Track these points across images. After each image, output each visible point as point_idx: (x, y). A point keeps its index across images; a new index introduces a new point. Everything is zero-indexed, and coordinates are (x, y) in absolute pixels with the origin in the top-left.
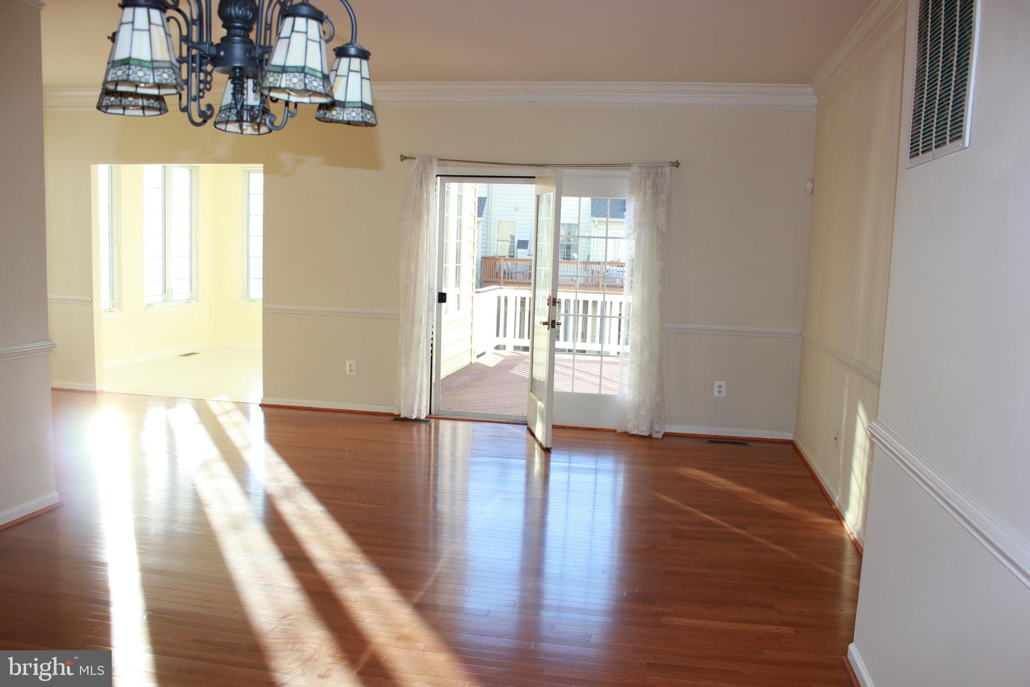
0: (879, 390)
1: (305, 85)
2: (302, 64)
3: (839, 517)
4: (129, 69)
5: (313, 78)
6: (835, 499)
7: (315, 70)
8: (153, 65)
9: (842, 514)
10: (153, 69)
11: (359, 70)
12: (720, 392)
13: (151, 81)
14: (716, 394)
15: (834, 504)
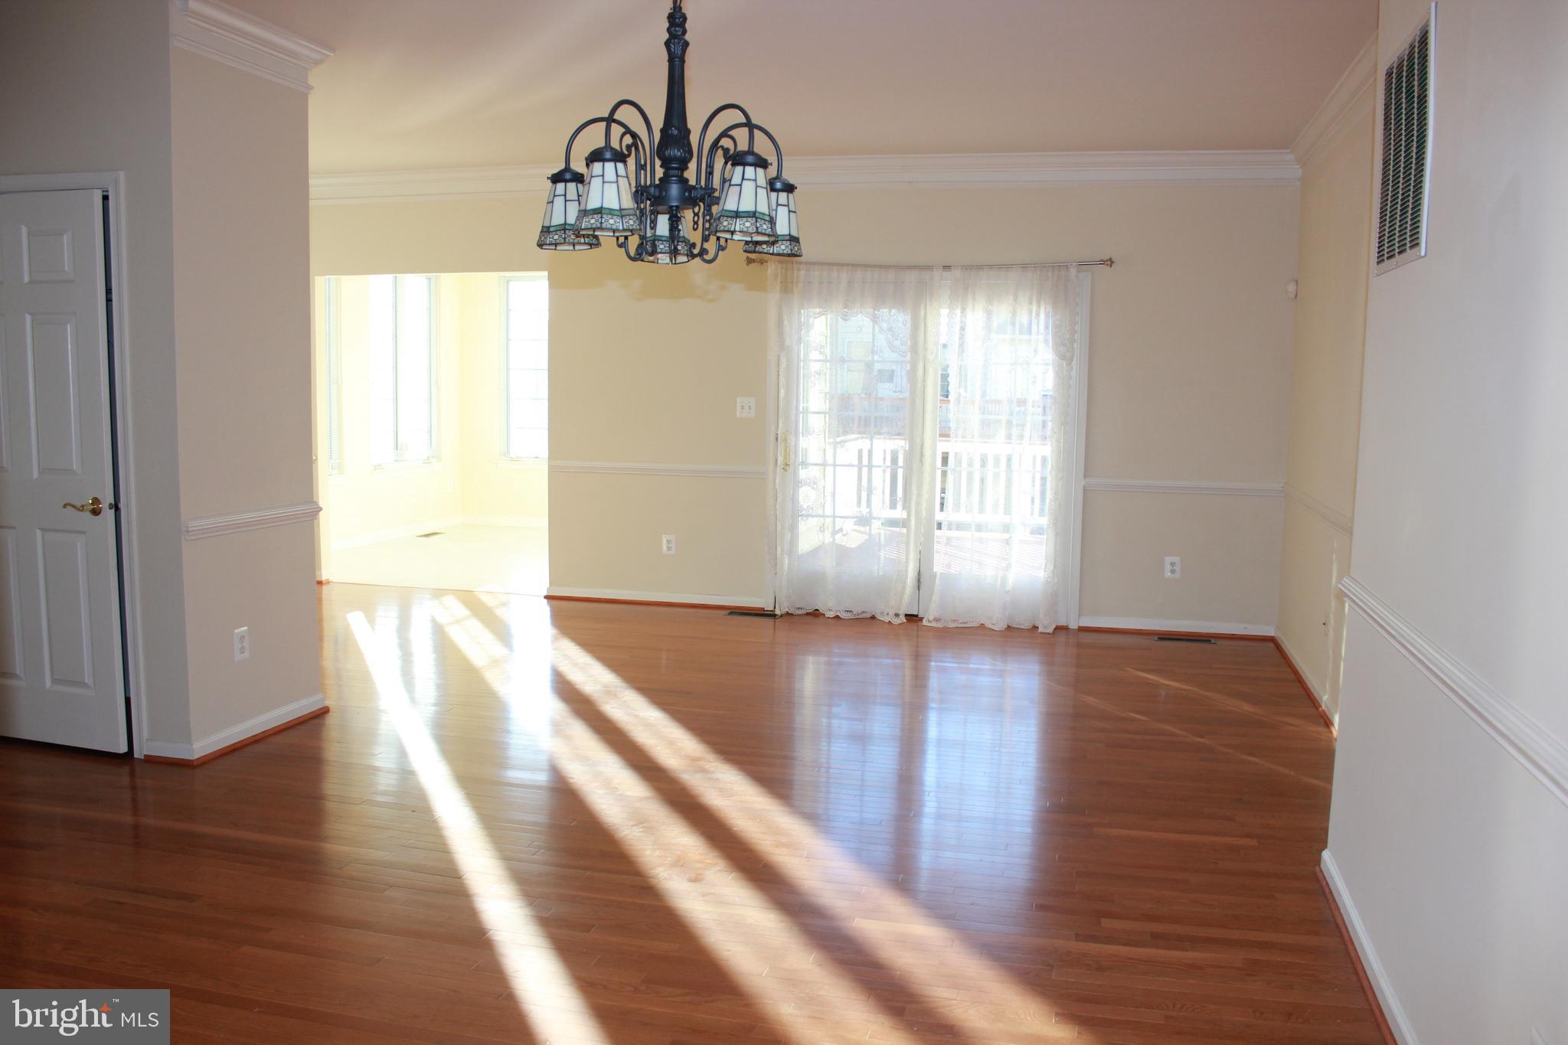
0: (1351, 539)
1: (757, 228)
2: (754, 210)
3: (1328, 723)
4: (602, 217)
5: (763, 222)
6: (1321, 699)
7: (764, 214)
8: (621, 213)
9: (1331, 718)
10: (622, 217)
11: (787, 204)
12: (1173, 571)
13: (621, 228)
14: (1168, 574)
15: (1321, 707)
